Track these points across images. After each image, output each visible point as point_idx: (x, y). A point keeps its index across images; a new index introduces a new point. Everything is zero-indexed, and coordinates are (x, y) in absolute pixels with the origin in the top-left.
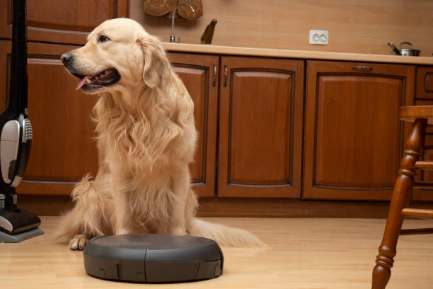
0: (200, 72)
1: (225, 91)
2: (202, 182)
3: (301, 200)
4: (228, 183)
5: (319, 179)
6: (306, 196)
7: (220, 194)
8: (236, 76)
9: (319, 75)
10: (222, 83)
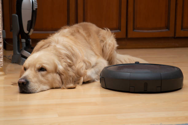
2: (118, 29)
4: (133, 30)
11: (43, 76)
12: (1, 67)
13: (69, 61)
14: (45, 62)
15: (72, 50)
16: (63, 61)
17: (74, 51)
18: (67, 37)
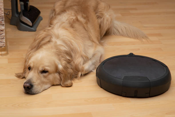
11: (45, 77)
12: (4, 47)
13: (68, 58)
14: (47, 64)
15: (71, 45)
16: (63, 59)
17: (73, 45)
18: (67, 29)
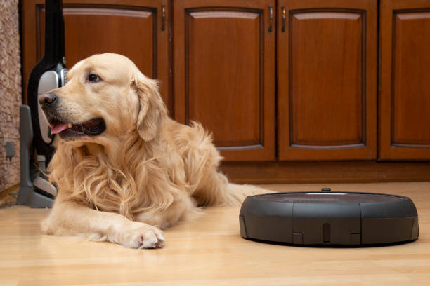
0: (253, 16)
1: (283, 37)
2: (259, 144)
3: (378, 162)
4: (290, 144)
5: (398, 136)
6: (383, 157)
7: (281, 158)
8: (296, 19)
9: (395, 12)
10: (280, 27)
